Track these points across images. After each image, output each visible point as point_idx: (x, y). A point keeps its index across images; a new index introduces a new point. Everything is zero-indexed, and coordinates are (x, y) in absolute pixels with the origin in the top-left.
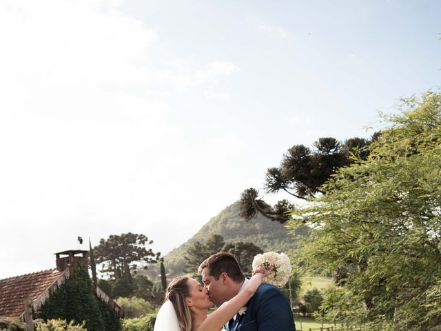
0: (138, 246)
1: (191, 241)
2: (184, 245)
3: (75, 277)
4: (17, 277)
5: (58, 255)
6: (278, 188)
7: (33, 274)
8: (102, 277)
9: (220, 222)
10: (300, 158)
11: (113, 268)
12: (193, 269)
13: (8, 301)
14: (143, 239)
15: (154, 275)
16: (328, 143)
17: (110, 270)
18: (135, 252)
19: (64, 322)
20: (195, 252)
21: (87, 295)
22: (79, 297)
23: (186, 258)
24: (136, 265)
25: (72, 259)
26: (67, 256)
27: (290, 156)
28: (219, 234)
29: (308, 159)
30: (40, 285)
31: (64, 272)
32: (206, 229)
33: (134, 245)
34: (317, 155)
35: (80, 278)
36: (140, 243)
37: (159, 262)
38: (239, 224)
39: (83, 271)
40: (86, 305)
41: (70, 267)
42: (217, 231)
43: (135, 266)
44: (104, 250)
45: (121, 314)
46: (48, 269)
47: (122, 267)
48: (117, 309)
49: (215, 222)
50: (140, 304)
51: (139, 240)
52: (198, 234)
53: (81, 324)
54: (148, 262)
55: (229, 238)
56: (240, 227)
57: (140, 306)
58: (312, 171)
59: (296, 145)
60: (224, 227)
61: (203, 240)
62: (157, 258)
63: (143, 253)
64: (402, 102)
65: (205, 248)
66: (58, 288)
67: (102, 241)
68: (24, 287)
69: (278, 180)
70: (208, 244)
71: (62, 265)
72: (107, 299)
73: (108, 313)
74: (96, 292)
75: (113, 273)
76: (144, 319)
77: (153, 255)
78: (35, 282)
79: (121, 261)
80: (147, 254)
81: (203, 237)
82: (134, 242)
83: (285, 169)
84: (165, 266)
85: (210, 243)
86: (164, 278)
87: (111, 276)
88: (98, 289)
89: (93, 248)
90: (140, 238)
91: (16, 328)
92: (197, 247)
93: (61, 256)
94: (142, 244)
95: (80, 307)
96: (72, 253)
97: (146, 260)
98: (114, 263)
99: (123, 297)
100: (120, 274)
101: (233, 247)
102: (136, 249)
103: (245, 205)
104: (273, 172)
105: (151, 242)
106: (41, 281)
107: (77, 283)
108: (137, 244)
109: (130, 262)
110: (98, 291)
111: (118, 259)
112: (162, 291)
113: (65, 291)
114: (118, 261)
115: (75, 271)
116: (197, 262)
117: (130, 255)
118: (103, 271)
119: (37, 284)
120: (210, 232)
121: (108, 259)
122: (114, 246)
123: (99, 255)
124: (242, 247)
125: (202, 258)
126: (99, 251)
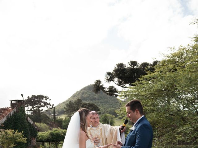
1: (67, 101)
2: (64, 102)
3: (18, 112)
5: (11, 101)
6: (110, 81)
8: (27, 113)
9: (80, 94)
10: (121, 69)
14: (47, 98)
15: (50, 114)
16: (134, 63)
17: (31, 110)
18: (43, 104)
19: (13, 130)
20: (69, 105)
21: (24, 120)
22: (20, 120)
23: (65, 108)
26: (16, 102)
27: (117, 67)
28: (80, 99)
29: (125, 69)
31: (14, 109)
32: (74, 96)
33: (42, 100)
34: (129, 68)
35: (21, 112)
37: (53, 109)
38: (88, 95)
40: (23, 124)
41: (17, 107)
42: (79, 97)
43: (42, 109)
44: (29, 101)
45: (38, 130)
46: (7, 107)
47: (37, 110)
48: (36, 127)
49: (78, 93)
50: (44, 126)
51: (45, 98)
52: (70, 98)
53: (21, 132)
55: (83, 101)
56: (89, 97)
57: (44, 127)
59: (120, 63)
60: (82, 96)
61: (72, 101)
62: (52, 107)
63: (46, 104)
64: (170, 49)
65: (73, 104)
66: (11, 116)
67: (28, 97)
69: (111, 77)
71: (13, 106)
72: (32, 123)
73: (32, 129)
74: (27, 119)
75: (32, 112)
76: (47, 132)
77: (51, 105)
79: (36, 107)
80: (48, 104)
81: (73, 100)
82: (43, 99)
83: (114, 73)
84: (56, 111)
85: (76, 102)
86: (54, 116)
89: (24, 100)
90: (46, 97)
92: (70, 103)
93: (13, 102)
94: (46, 100)
95: (20, 125)
96: (18, 101)
97: (47, 107)
98: (33, 108)
99: (37, 122)
100: (35, 113)
101: (86, 105)
102: (43, 102)
103: (95, 87)
104: (109, 74)
105: (50, 100)
106: (3, 112)
107: (19, 114)
108: (44, 100)
109: (40, 108)
110: (29, 119)
112: (53, 121)
113: (14, 117)
114: (35, 107)
115: (19, 109)
116: (70, 110)
117: (40, 104)
118: (28, 111)
119: (1, 113)
120: (76, 98)
121: (30, 106)
122: (33, 100)
123: (27, 103)
124: (90, 105)
125: (72, 108)
126: (27, 101)
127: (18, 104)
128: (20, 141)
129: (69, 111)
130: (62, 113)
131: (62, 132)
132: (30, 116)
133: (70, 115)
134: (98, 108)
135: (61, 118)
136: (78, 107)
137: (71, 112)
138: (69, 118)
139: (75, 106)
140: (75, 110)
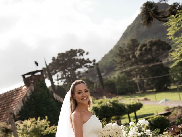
0: (79, 58)
1: (116, 47)
2: (111, 51)
3: (37, 89)
5: (24, 76)
7: (10, 91)
11: (64, 76)
12: (120, 67)
14: (81, 52)
15: (94, 76)
17: (63, 78)
18: (77, 63)
19: (34, 119)
20: (119, 55)
22: (43, 101)
23: (114, 61)
25: (34, 77)
26: (30, 76)
30: (16, 98)
31: (30, 87)
33: (76, 58)
35: (41, 89)
36: (80, 55)
37: (95, 67)
41: (33, 83)
42: (133, 36)
43: (79, 72)
44: (56, 65)
46: (19, 87)
51: (79, 53)
53: (45, 119)
54: (88, 68)
61: (124, 44)
62: (94, 64)
63: (83, 62)
65: (126, 50)
66: (28, 99)
67: (54, 59)
68: (5, 101)
70: (127, 47)
71: (28, 82)
74: (53, 96)
75: (64, 80)
77: (90, 62)
78: (12, 97)
79: (69, 70)
80: (86, 62)
81: (124, 42)
82: (76, 55)
84: (100, 69)
86: (100, 77)
87: (64, 82)
91: (5, 129)
92: (120, 51)
93: (26, 76)
94: (81, 56)
95: (45, 109)
96: (33, 73)
97: (86, 66)
98: (65, 73)
102: (78, 60)
105: (88, 53)
106: (16, 96)
107: (40, 93)
108: (78, 56)
109: (75, 70)
110: (55, 95)
111: (67, 69)
112: (101, 87)
113: (33, 100)
114: (67, 71)
115: (37, 85)
116: (122, 61)
117: (75, 65)
118: (58, 80)
119: (14, 98)
121: (60, 71)
122: (62, 61)
123: (53, 69)
124: (152, 44)
125: (125, 58)
126: (53, 66)
128: (48, 132)
129: (121, 64)
130: (111, 69)
131: (110, 102)
132: (64, 87)
133: (124, 70)
135: (112, 77)
136: (133, 53)
137: (124, 65)
138: (123, 74)
139: (129, 53)
140: (130, 59)
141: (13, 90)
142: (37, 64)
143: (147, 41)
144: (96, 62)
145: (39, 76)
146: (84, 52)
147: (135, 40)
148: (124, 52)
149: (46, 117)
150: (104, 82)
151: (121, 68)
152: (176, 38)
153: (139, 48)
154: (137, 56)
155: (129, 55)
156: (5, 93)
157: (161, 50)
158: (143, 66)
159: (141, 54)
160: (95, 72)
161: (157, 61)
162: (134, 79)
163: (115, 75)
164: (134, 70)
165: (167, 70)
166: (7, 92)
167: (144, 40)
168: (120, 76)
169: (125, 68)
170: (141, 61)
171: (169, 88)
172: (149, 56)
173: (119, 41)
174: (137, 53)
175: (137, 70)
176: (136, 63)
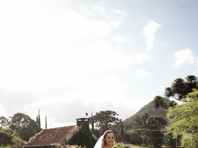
0: (112, 116)
1: (135, 115)
2: (132, 117)
3: (83, 129)
4: (61, 127)
5: (77, 120)
6: (170, 96)
7: (67, 126)
8: (96, 128)
9: (148, 107)
10: (179, 84)
11: (101, 125)
13: (57, 137)
14: (114, 113)
15: (118, 129)
16: (191, 78)
17: (100, 126)
18: (111, 119)
19: (77, 146)
20: (136, 120)
21: (88, 136)
22: (85, 137)
23: (132, 122)
24: (111, 124)
26: (81, 120)
27: (175, 83)
29: (182, 84)
31: (79, 127)
32: (142, 110)
33: (110, 116)
34: (186, 83)
35: (85, 129)
36: (113, 115)
37: (121, 124)
39: (87, 127)
40: (87, 140)
41: (82, 125)
42: (147, 111)
44: (98, 117)
46: (73, 125)
47: (105, 125)
49: (146, 107)
52: (139, 112)
53: (84, 147)
58: (184, 90)
59: (178, 78)
60: (150, 110)
61: (140, 115)
62: (120, 122)
63: (114, 119)
65: (140, 118)
66: (77, 133)
67: (97, 113)
68: (63, 132)
69: (170, 92)
70: (142, 117)
71: (79, 124)
74: (92, 135)
77: (118, 120)
78: (68, 130)
79: (105, 122)
80: (116, 120)
82: (111, 114)
83: (173, 88)
84: (123, 125)
86: (122, 130)
87: (100, 128)
88: (93, 134)
89: (93, 116)
92: (137, 118)
93: (79, 120)
95: (85, 141)
96: (83, 119)
97: (115, 122)
98: (102, 123)
100: (104, 128)
101: (153, 119)
102: (111, 117)
103: (155, 103)
104: (168, 89)
105: (118, 115)
106: (70, 130)
107: (84, 131)
108: (112, 115)
109: (108, 123)
110: (93, 135)
111: (103, 121)
112: (121, 136)
113: (79, 134)
115: (84, 127)
116: (137, 124)
117: (108, 120)
118: (97, 126)
120: (144, 112)
121: (99, 121)
122: (102, 116)
123: (95, 119)
124: (157, 119)
125: (139, 123)
126: (96, 117)
127: (83, 122)
129: (136, 126)
130: (129, 127)
133: (137, 130)
134: (165, 121)
135: (129, 132)
136: (145, 121)
137: (138, 126)
138: (136, 132)
139: (142, 120)
140: (142, 124)
141: (69, 126)
142: (87, 114)
143: (154, 117)
144: (122, 121)
145: (86, 121)
146: (116, 114)
147: (147, 114)
148: (140, 119)
149: (85, 146)
150: (124, 134)
151: (136, 128)
152: (171, 120)
153: (148, 119)
154: (146, 123)
155: (142, 122)
156: (64, 127)
157: (161, 124)
158: (149, 130)
159: (149, 123)
160: (120, 126)
161: (158, 129)
162: (142, 136)
163: (131, 131)
164: (143, 131)
165: (162, 135)
166: (66, 127)
167: (152, 115)
168: (134, 132)
169: (138, 129)
170: (148, 127)
171: (161, 146)
172: (154, 125)
173: (138, 112)
174: (147, 122)
175: (145, 131)
176: (145, 127)
